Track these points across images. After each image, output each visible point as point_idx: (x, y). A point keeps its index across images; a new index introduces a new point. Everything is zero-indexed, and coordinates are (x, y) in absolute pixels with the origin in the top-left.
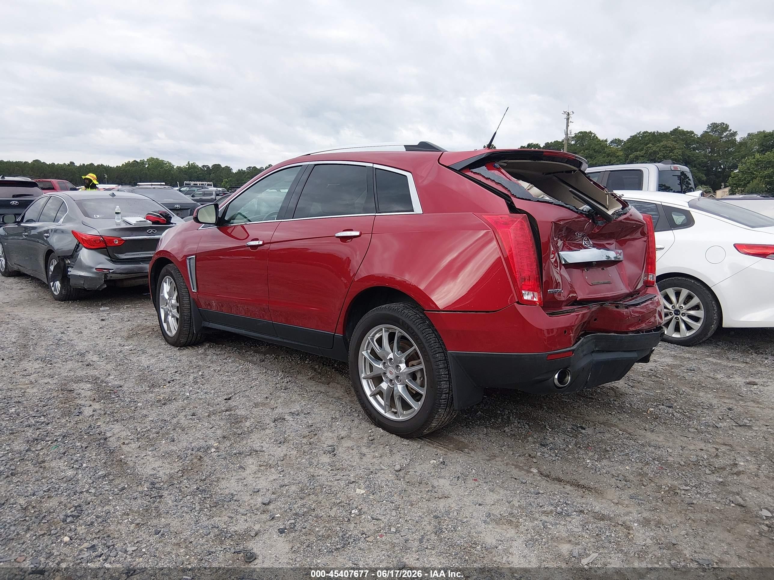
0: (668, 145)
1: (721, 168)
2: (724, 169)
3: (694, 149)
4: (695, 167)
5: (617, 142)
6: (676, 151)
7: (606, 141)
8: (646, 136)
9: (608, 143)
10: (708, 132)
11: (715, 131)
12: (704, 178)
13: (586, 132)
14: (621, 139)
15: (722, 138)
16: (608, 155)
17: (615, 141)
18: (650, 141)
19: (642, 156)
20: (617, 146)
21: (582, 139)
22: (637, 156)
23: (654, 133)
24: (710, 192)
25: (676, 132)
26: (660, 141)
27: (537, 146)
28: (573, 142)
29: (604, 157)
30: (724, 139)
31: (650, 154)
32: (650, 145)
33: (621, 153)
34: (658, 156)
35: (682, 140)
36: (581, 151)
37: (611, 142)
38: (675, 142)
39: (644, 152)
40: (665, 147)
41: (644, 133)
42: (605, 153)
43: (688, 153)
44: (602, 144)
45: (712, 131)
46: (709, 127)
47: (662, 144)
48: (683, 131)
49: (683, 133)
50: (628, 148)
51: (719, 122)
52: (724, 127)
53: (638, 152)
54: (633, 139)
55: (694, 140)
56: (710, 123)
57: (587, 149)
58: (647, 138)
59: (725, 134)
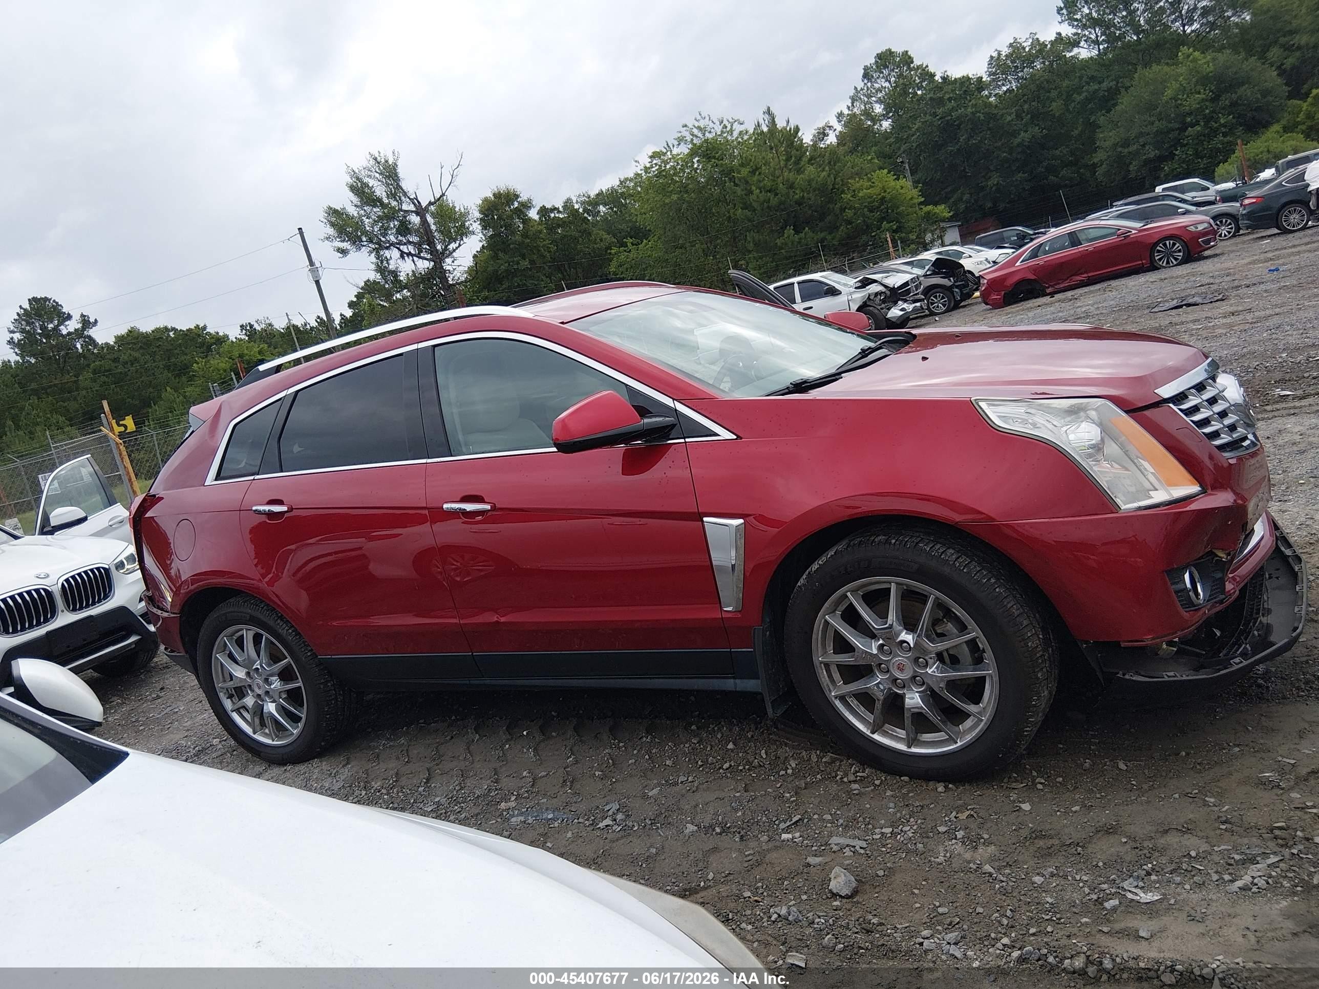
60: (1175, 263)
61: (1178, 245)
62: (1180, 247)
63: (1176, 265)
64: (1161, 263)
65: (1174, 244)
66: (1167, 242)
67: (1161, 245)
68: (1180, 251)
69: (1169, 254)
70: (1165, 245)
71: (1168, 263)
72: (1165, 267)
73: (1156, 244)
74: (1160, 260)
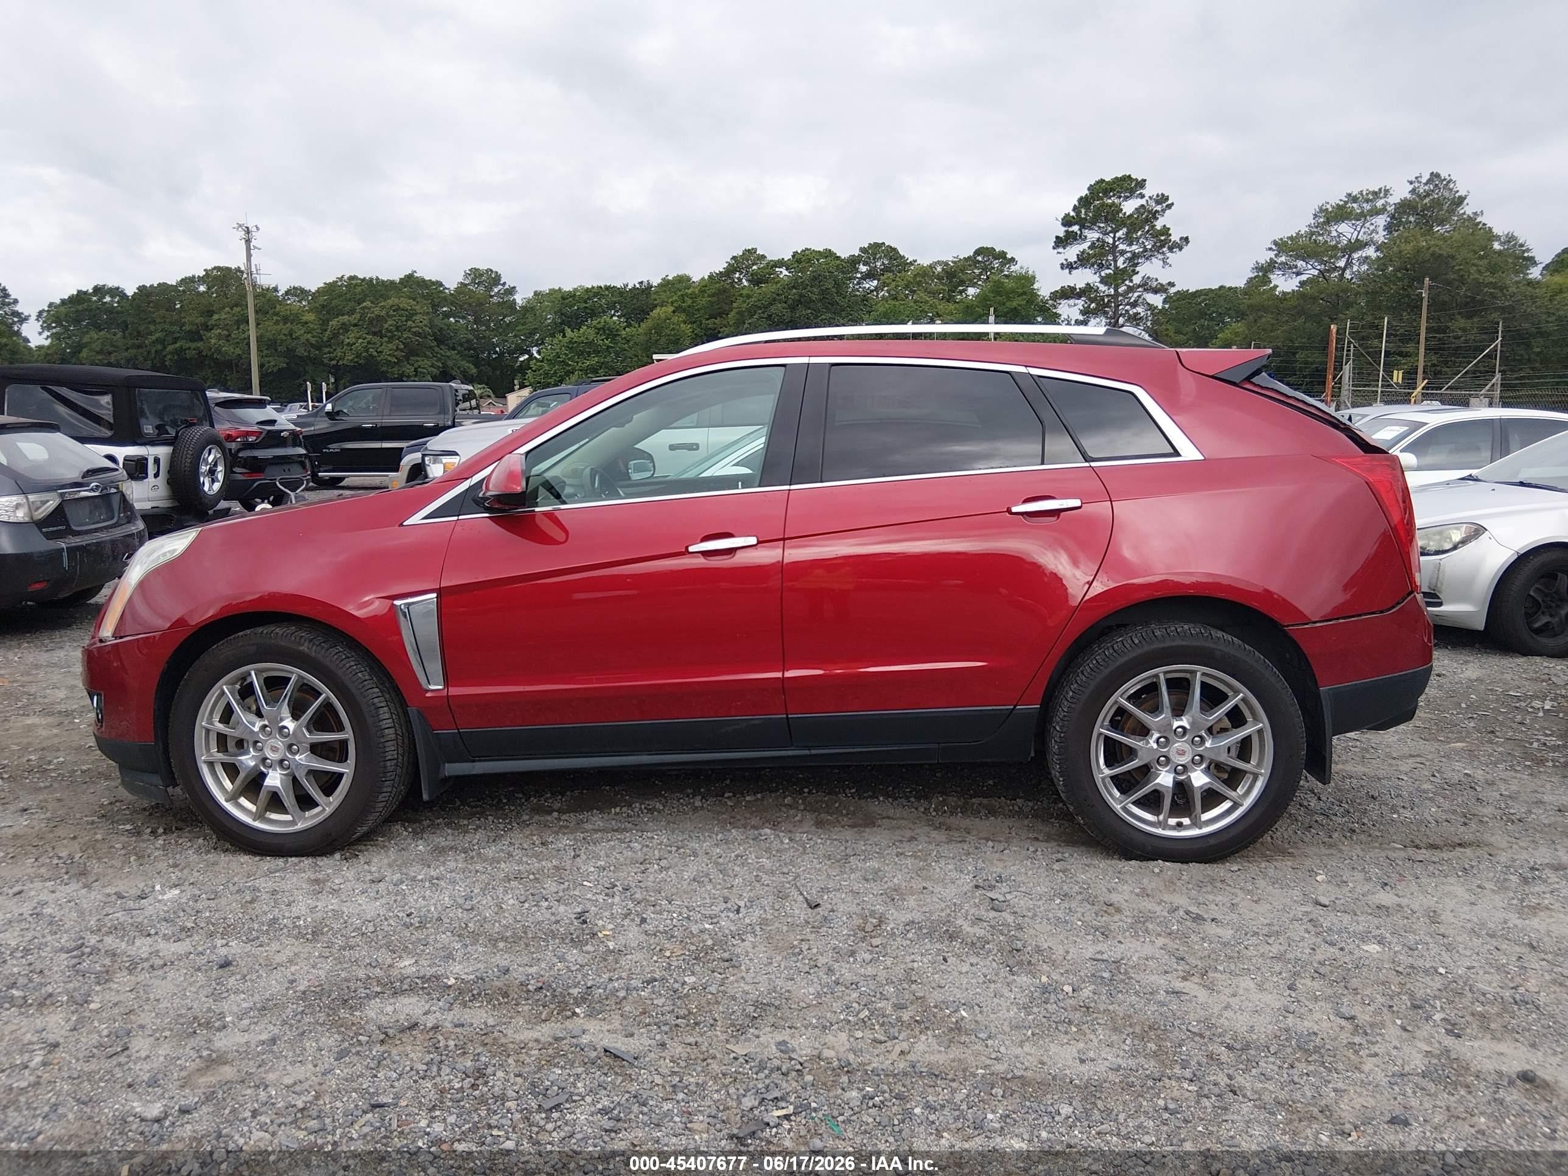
0: (401, 306)
1: (496, 352)
2: (501, 354)
3: (447, 315)
4: (454, 349)
5: (297, 292)
6: (417, 318)
7: (276, 289)
8: (356, 285)
9: (280, 294)
10: (466, 285)
11: (479, 284)
12: (474, 371)
13: (228, 269)
14: (307, 288)
15: (492, 297)
16: (285, 320)
17: (294, 291)
18: (366, 296)
19: (355, 325)
20: (300, 301)
21: (223, 282)
22: (343, 324)
23: (371, 279)
24: (489, 396)
25: (410, 280)
26: (386, 298)
27: (116, 292)
28: (202, 288)
29: (277, 323)
30: (495, 300)
31: (371, 321)
32: (367, 304)
33: (310, 317)
34: (386, 326)
35: (423, 297)
36: (224, 308)
37: (287, 293)
38: (414, 300)
39: (358, 316)
40: (398, 309)
41: (352, 278)
42: (277, 314)
43: (438, 322)
44: (269, 295)
45: (473, 282)
46: (466, 275)
47: (390, 302)
48: (424, 280)
49: (423, 283)
50: (323, 306)
51: (483, 267)
52: (494, 279)
53: (346, 317)
54: (330, 288)
55: (445, 299)
56: (467, 268)
57: (236, 306)
58: (359, 289)
59: (496, 290)
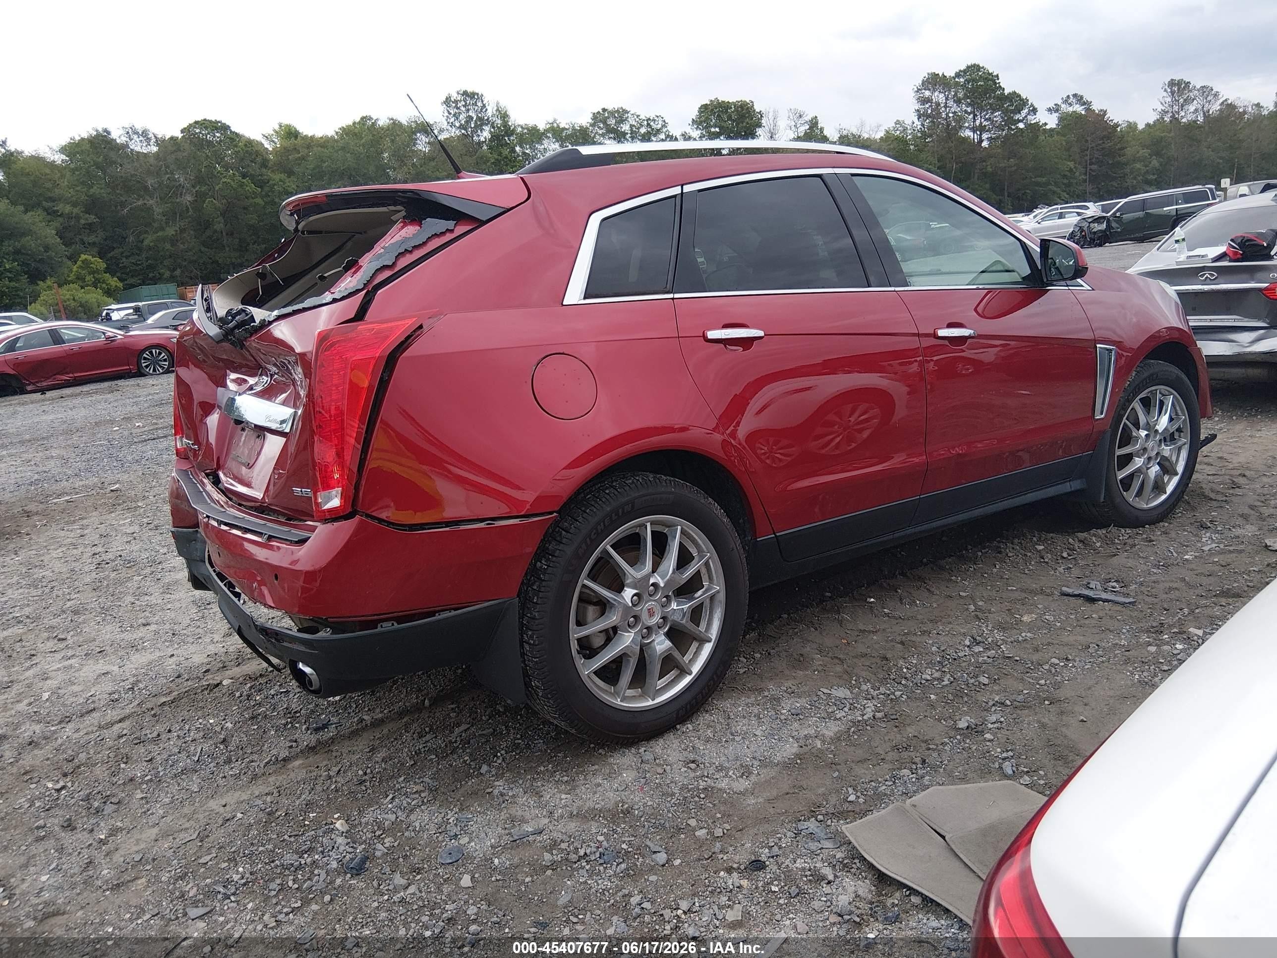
60: (161, 371)
61: (163, 354)
62: (166, 357)
63: (162, 373)
64: (148, 370)
65: (160, 354)
66: (154, 351)
67: (147, 353)
68: (165, 360)
69: (155, 363)
70: (151, 353)
71: (154, 370)
72: (152, 375)
73: (144, 351)
74: (147, 367)
